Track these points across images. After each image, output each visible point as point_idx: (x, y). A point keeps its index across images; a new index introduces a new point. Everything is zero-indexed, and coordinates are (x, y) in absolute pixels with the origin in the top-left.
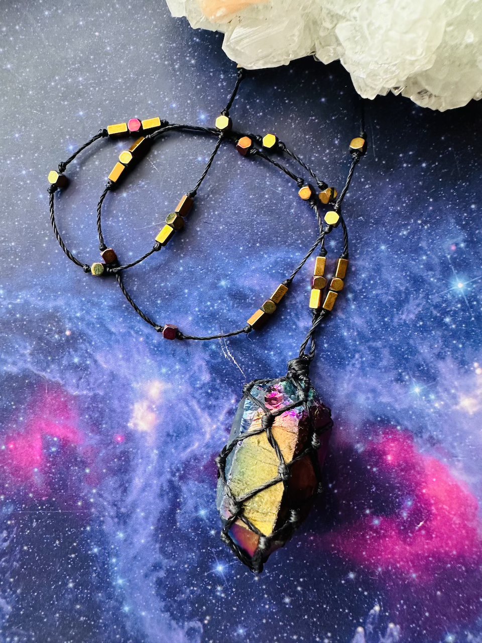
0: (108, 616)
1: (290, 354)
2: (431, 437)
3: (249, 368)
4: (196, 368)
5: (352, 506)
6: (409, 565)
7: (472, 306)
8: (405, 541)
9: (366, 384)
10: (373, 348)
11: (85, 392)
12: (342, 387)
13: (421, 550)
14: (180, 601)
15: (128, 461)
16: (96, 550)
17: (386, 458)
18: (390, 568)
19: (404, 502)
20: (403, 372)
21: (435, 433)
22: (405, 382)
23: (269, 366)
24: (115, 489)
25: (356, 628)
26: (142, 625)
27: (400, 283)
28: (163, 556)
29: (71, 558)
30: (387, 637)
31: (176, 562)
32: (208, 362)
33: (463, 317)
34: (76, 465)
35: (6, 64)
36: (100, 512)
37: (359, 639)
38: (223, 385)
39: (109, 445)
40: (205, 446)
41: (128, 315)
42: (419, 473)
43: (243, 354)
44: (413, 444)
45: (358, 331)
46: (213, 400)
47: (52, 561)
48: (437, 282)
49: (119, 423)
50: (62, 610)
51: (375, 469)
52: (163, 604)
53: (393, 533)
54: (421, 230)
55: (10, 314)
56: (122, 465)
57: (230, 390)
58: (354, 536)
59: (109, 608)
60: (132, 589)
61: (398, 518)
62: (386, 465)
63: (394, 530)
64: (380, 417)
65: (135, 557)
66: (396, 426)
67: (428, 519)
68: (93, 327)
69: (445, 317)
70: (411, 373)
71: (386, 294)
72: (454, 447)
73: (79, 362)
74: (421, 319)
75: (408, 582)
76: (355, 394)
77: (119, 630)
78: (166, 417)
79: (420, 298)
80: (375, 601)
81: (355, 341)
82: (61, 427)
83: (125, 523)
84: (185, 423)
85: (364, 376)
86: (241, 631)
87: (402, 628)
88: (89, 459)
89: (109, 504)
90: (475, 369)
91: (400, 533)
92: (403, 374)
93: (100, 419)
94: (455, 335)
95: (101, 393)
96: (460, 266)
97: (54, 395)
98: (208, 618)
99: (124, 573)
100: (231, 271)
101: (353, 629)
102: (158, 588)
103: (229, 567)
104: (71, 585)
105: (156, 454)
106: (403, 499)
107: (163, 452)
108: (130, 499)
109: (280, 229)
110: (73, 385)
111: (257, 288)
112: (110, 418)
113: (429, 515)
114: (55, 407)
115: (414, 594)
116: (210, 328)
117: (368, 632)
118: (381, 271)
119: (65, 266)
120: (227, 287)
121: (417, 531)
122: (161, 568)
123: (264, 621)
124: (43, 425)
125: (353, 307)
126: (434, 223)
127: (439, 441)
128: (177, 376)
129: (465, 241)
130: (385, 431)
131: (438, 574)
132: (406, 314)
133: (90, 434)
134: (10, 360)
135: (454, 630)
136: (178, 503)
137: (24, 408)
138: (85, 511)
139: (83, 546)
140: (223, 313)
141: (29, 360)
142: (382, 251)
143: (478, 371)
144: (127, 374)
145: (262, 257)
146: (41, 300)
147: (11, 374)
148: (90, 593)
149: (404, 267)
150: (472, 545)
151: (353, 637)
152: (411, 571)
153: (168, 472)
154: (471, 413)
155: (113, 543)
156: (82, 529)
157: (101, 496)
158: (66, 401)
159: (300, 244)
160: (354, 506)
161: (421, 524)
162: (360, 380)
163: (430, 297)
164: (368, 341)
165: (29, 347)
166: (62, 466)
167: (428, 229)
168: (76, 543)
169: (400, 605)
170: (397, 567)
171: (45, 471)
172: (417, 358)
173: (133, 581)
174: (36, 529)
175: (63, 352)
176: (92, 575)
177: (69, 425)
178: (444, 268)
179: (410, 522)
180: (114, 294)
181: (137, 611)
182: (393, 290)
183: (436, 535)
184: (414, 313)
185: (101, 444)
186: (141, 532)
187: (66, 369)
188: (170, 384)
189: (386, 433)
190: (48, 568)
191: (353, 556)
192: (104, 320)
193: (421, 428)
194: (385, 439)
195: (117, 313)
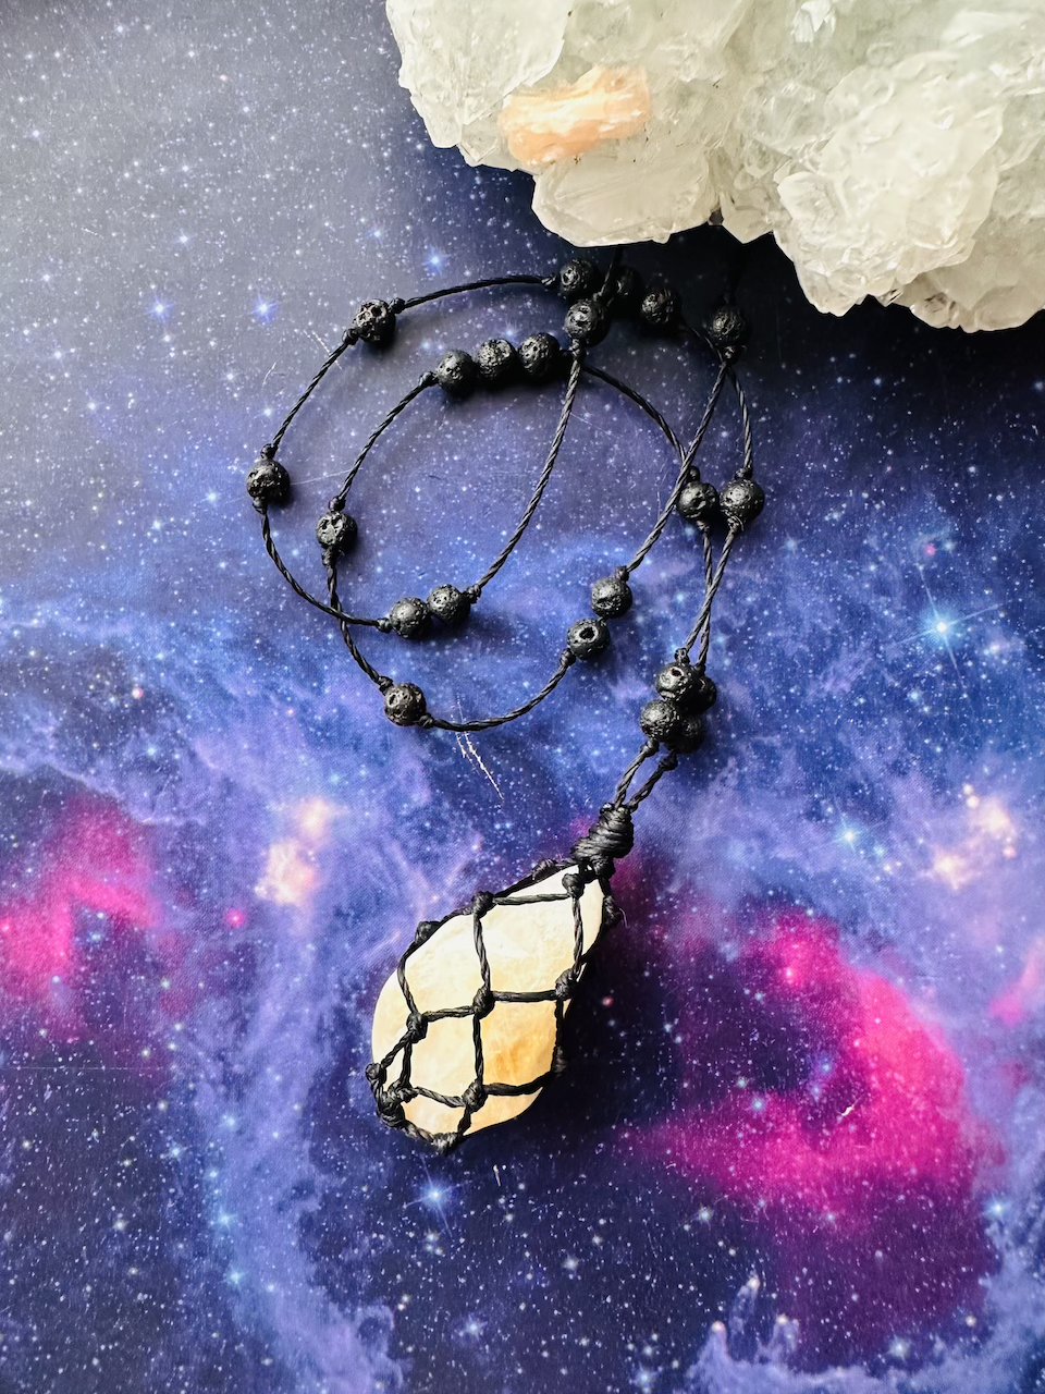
0: (195, 1293)
1: (596, 753)
2: (874, 934)
3: (511, 780)
4: (401, 776)
5: (710, 1071)
6: (821, 1195)
7: (964, 671)
8: (814, 1146)
9: (748, 821)
10: (765, 747)
11: (167, 819)
12: (699, 824)
13: (847, 1165)
14: (350, 1263)
15: (251, 965)
16: (176, 1152)
18: (783, 1200)
19: (815, 1064)
20: (823, 798)
21: (882, 925)
22: (828, 818)
23: (552, 776)
24: (224, 1025)
25: (709, 1325)
26: (267, 1311)
27: (822, 618)
28: (317, 1166)
29: (124, 1167)
30: (772, 1342)
31: (344, 1179)
32: (426, 764)
33: (946, 692)
34: (142, 972)
35: (30, 130)
36: (188, 1072)
37: (715, 1348)
38: (457, 814)
39: (213, 929)
41: (264, 661)
42: (846, 1005)
43: (499, 751)
44: (838, 947)
45: (734, 712)
46: (434, 843)
47: (83, 1175)
48: (898, 617)
49: (236, 886)
50: (99, 1276)
51: (759, 996)
52: (313, 1268)
53: (792, 1128)
54: (869, 512)
55: (16, 650)
56: (239, 973)
57: (470, 823)
58: (713, 1132)
59: (199, 1273)
60: (250, 1235)
61: (803, 1098)
62: (783, 988)
63: (794, 1122)
64: (775, 889)
65: (258, 1169)
66: (806, 908)
67: (864, 1102)
68: (191, 684)
69: (910, 690)
70: (838, 801)
71: (794, 638)
72: (918, 955)
73: (157, 754)
74: (862, 693)
75: (818, 1231)
76: (726, 838)
77: (219, 1322)
78: (335, 876)
79: (861, 649)
80: (751, 1269)
81: (728, 731)
82: (113, 891)
83: (240, 1096)
84: (375, 890)
85: (744, 802)
86: (474, 1328)
87: (803, 1326)
88: (170, 960)
89: (208, 1056)
90: (966, 797)
91: (804, 1128)
92: (823, 802)
93: (197, 876)
94: (928, 726)
95: (201, 821)
96: (941, 586)
97: (103, 822)
98: (405, 1298)
99: (232, 1204)
101: (703, 1325)
102: (304, 1235)
103: (454, 1193)
104: (120, 1225)
105: (312, 952)
106: (813, 1058)
107: (325, 949)
108: (251, 1047)
109: (585, 498)
110: (144, 804)
111: (535, 616)
112: (218, 876)
113: (866, 1092)
114: (103, 849)
115: (829, 1256)
116: (435, 695)
117: (734, 1332)
118: (786, 591)
119: (137, 554)
122: (311, 1191)
123: (522, 1307)
124: (76, 885)
125: (727, 663)
126: (895, 500)
127: (890, 942)
128: (362, 792)
129: (954, 537)
130: (782, 918)
131: (880, 1215)
132: (831, 680)
133: (174, 907)
134: (11, 746)
135: (909, 1332)
136: (354, 1056)
137: (38, 850)
138: (158, 1069)
139: (149, 1143)
140: (461, 665)
141: (51, 747)
142: (785, 552)
143: (972, 802)
144: (255, 783)
145: (546, 552)
146: (83, 622)
147: (13, 776)
148: (161, 1245)
149: (831, 585)
150: (948, 1157)
151: (702, 1342)
152: (825, 1207)
153: (335, 990)
154: (955, 887)
155: (212, 1139)
156: (149, 1107)
157: (192, 1037)
158: (125, 836)
159: (624, 529)
160: (715, 1071)
161: (849, 1110)
162: (737, 812)
163: (881, 648)
164: (755, 733)
165: (53, 721)
166: (111, 973)
167: (882, 510)
168: (134, 1134)
169: (801, 1277)
170: (797, 1199)
171: (76, 982)
172: (852, 772)
173: (253, 1217)
174: (50, 1106)
175: (124, 734)
176: (165, 1205)
177: (130, 888)
178: (910, 590)
179: (826, 1106)
180: (237, 616)
181: (258, 1282)
182: (808, 631)
183: (878, 1134)
184: (847, 680)
185: (197, 928)
186: (273, 1115)
187: (129, 768)
188: (346, 807)
189: (784, 923)
190: (73, 1187)
191: (708, 1175)
192: (215, 670)
193: (855, 914)
194: (781, 935)
195: (242, 656)
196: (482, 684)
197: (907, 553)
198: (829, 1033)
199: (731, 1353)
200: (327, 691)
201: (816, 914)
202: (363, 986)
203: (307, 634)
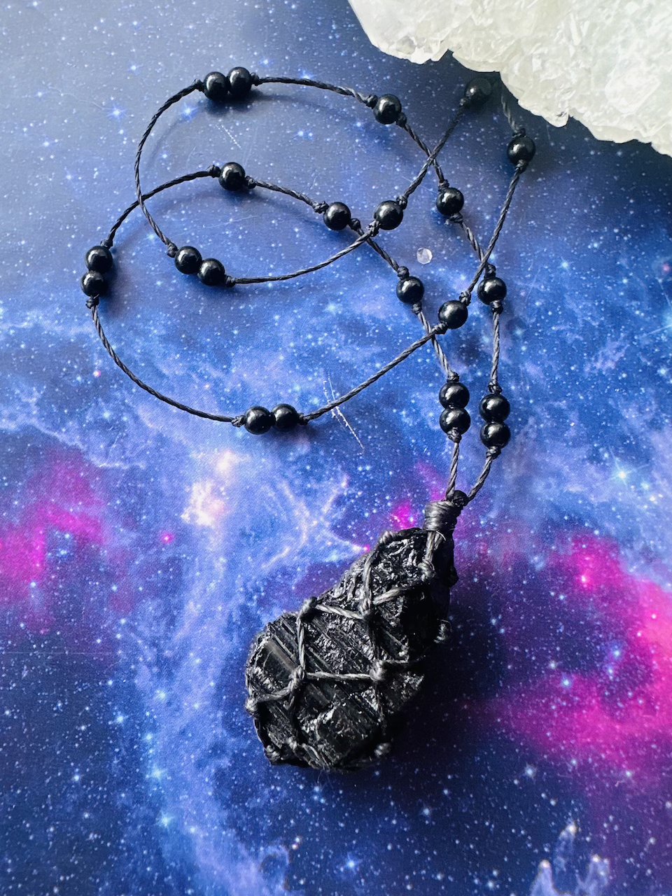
0: (134, 833)
1: (431, 414)
2: (647, 549)
3: (369, 435)
5: (528, 656)
6: (620, 756)
8: (612, 715)
9: (546, 464)
10: (555, 409)
11: (117, 465)
12: (510, 466)
13: (639, 731)
14: (254, 809)
15: (179, 573)
16: (120, 719)
17: (579, 581)
19: (609, 651)
20: (602, 446)
21: (652, 542)
22: (605, 462)
23: (399, 431)
24: (155, 618)
25: (538, 863)
26: (190, 849)
27: (591, 316)
28: (227, 730)
29: (80, 731)
30: (588, 879)
31: (249, 742)
34: (97, 579)
36: (131, 656)
37: (544, 883)
38: (329, 460)
39: (149, 547)
40: (299, 553)
41: (188, 350)
42: (627, 603)
43: (360, 414)
44: (620, 559)
45: (531, 384)
46: (313, 481)
47: (50, 737)
48: (645, 316)
49: (167, 513)
50: (61, 820)
51: (562, 597)
52: (225, 814)
53: (594, 701)
54: (619, 242)
55: (11, 344)
56: (169, 580)
57: (340, 467)
58: (533, 704)
59: (137, 817)
60: (176, 786)
61: (601, 677)
62: (580, 590)
63: (593, 697)
64: (569, 515)
65: (183, 733)
66: (593, 530)
67: (647, 680)
68: (136, 367)
69: (659, 368)
70: (612, 449)
71: (571, 331)
73: (111, 417)
74: (624, 370)
75: (620, 784)
76: (530, 477)
77: (152, 857)
78: (240, 505)
79: (621, 339)
80: (568, 817)
81: (527, 398)
82: (77, 518)
83: (170, 675)
84: (270, 516)
85: (542, 450)
86: (351, 864)
87: (612, 865)
88: (117, 569)
89: (145, 643)
91: (603, 700)
92: (601, 450)
93: (139, 507)
95: (142, 465)
97: (70, 467)
98: (298, 840)
99: (163, 760)
100: (345, 292)
101: (534, 864)
102: (219, 787)
104: (77, 778)
105: (224, 565)
106: (606, 645)
107: (233, 561)
108: (179, 635)
109: (415, 234)
110: (100, 454)
111: (382, 317)
112: (154, 506)
113: (648, 672)
114: (70, 486)
115: (629, 806)
116: (312, 373)
117: (557, 870)
118: (564, 298)
120: (337, 314)
121: (630, 700)
122: (223, 751)
123: (389, 847)
124: (50, 514)
125: (524, 348)
126: (638, 234)
127: (658, 556)
128: (260, 444)
130: (576, 537)
131: (667, 773)
132: (601, 361)
133: (122, 530)
137: (23, 487)
138: (107, 654)
139: (100, 712)
140: (330, 351)
141: (34, 412)
142: (563, 270)
144: (181, 438)
146: (59, 324)
147: (6, 433)
148: (108, 794)
149: (596, 294)
151: (533, 878)
152: (624, 766)
153: (241, 593)
155: (149, 709)
156: (100, 683)
157: (133, 629)
158: (87, 477)
159: (445, 255)
160: (531, 656)
162: (537, 457)
163: (636, 337)
164: (547, 400)
165: (36, 394)
166: (73, 580)
167: (629, 241)
168: (89, 706)
169: (608, 824)
170: (601, 758)
171: (47, 586)
172: (620, 427)
173: (178, 772)
174: (26, 682)
175: (87, 403)
176: (112, 762)
177: (90, 514)
178: (654, 296)
179: (619, 684)
180: (170, 319)
181: (183, 823)
182: (581, 326)
183: (661, 706)
184: (613, 361)
185: (138, 545)
186: (195, 690)
187: (91, 427)
188: (248, 455)
189: (577, 541)
190: (42, 747)
191: (530, 739)
192: (153, 356)
193: (630, 533)
194: (576, 551)
195: (173, 346)
196: (347, 365)
197: (650, 269)
198: (617, 626)
199: (556, 886)
200: (233, 371)
201: (601, 533)
202: (262, 589)
203: (219, 330)
